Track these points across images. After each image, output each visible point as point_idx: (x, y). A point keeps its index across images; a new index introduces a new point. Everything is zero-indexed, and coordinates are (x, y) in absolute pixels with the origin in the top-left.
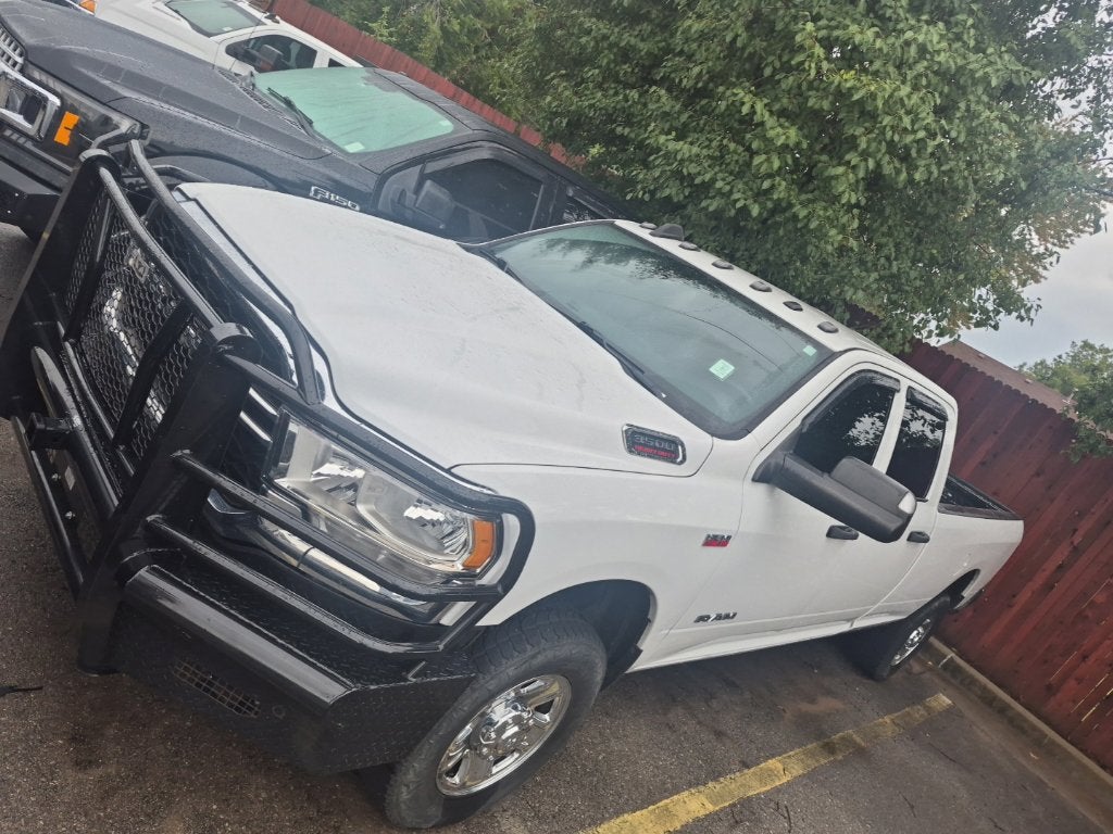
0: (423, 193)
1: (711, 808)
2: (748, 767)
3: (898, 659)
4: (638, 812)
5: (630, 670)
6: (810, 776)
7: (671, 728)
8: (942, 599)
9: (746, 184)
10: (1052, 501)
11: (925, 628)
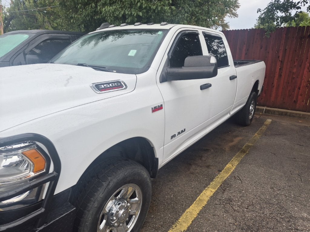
0: (27, 60)
1: (214, 191)
2: (221, 171)
3: (250, 117)
4: (191, 207)
5: (159, 169)
6: (241, 162)
7: (192, 173)
8: (253, 94)
9: (134, 8)
10: (269, 52)
11: (253, 104)
